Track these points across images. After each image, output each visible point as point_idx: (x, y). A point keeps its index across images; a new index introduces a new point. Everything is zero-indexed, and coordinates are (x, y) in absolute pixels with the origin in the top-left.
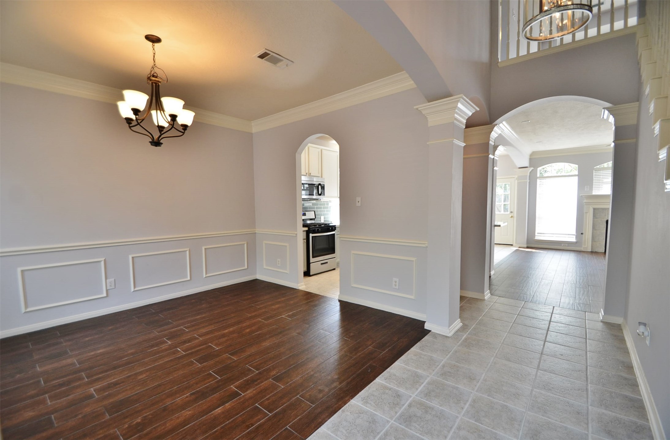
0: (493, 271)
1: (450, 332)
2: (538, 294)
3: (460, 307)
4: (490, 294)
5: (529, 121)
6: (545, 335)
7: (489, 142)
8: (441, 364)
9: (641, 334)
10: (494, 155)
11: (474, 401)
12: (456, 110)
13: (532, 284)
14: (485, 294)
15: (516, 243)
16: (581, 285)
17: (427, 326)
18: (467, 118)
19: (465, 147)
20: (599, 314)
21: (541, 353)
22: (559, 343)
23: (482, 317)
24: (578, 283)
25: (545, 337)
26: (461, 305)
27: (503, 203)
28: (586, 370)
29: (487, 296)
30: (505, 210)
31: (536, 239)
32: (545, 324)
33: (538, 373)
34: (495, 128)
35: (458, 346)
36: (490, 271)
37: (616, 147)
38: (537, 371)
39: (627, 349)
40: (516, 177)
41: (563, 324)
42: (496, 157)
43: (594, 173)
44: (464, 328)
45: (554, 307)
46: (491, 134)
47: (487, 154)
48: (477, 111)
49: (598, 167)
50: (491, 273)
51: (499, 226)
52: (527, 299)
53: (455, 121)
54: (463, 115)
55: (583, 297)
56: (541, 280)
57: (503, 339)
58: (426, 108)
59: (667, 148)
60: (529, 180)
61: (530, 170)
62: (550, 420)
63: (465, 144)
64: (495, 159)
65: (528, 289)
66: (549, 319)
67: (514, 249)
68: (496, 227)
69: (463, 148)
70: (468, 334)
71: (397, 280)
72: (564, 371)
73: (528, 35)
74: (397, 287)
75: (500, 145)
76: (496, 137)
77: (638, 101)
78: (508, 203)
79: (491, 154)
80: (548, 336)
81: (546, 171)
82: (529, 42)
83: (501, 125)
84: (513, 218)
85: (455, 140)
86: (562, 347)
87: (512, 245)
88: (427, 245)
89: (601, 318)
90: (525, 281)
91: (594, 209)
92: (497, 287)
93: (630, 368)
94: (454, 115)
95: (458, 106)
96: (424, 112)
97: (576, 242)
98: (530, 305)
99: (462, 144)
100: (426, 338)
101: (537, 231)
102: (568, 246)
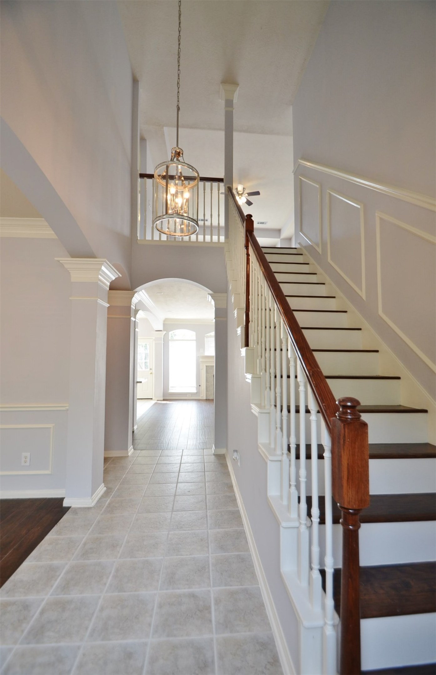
0: (136, 425)
1: (92, 502)
2: (172, 441)
3: (104, 470)
4: (133, 449)
5: (161, 293)
6: (177, 477)
7: (131, 306)
8: (82, 542)
9: (235, 459)
10: (135, 318)
11: (117, 570)
12: (100, 272)
13: (167, 432)
14: (129, 450)
15: (155, 397)
16: (200, 427)
17: (65, 504)
18: (111, 281)
19: (108, 307)
20: (212, 449)
21: (174, 495)
22: (187, 482)
23: (126, 475)
24: (198, 426)
25: (177, 479)
26: (105, 467)
27: (144, 361)
28: (205, 499)
29: (131, 452)
30: (146, 366)
31: (170, 392)
32: (177, 467)
33: (173, 515)
34: (135, 294)
35: (101, 515)
36: (133, 426)
37: (216, 322)
38: (172, 514)
39: (229, 472)
40: (154, 338)
41: (189, 463)
42: (137, 319)
43: (205, 339)
44: (107, 494)
45: (183, 450)
46: (133, 299)
47: (129, 317)
48: (119, 277)
49: (208, 334)
50: (134, 427)
51: (141, 382)
52: (163, 447)
53: (99, 282)
54: (107, 278)
55: (202, 437)
56: (173, 427)
57: (144, 492)
58: (69, 262)
59: (241, 327)
60: (163, 341)
61: (164, 334)
62: (182, 557)
63: (109, 305)
64: (137, 322)
65: (164, 437)
66: (180, 462)
67: (153, 402)
68: (138, 384)
69: (107, 308)
70: (112, 497)
71: (28, 454)
72: (191, 506)
73: (159, 228)
74: (28, 464)
75: (140, 310)
76: (136, 302)
77: (226, 293)
78: (148, 361)
79: (133, 317)
80: (179, 477)
81: (175, 335)
82: (161, 234)
83: (140, 292)
84: (152, 374)
85: (99, 299)
86: (189, 484)
87: (152, 399)
88: (67, 408)
89: (213, 452)
90: (162, 432)
91: (206, 366)
92: (139, 441)
93: (231, 487)
94: (98, 276)
95: (102, 268)
96: (66, 266)
97: (197, 393)
98: (166, 452)
99: (107, 305)
100: (65, 517)
101: (170, 385)
102: (191, 397)
